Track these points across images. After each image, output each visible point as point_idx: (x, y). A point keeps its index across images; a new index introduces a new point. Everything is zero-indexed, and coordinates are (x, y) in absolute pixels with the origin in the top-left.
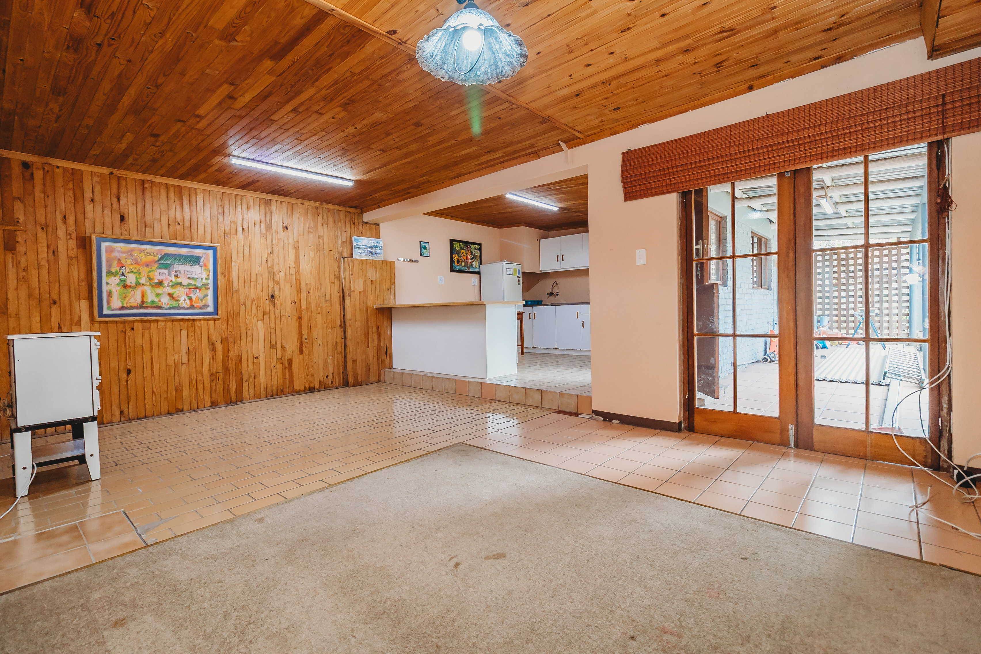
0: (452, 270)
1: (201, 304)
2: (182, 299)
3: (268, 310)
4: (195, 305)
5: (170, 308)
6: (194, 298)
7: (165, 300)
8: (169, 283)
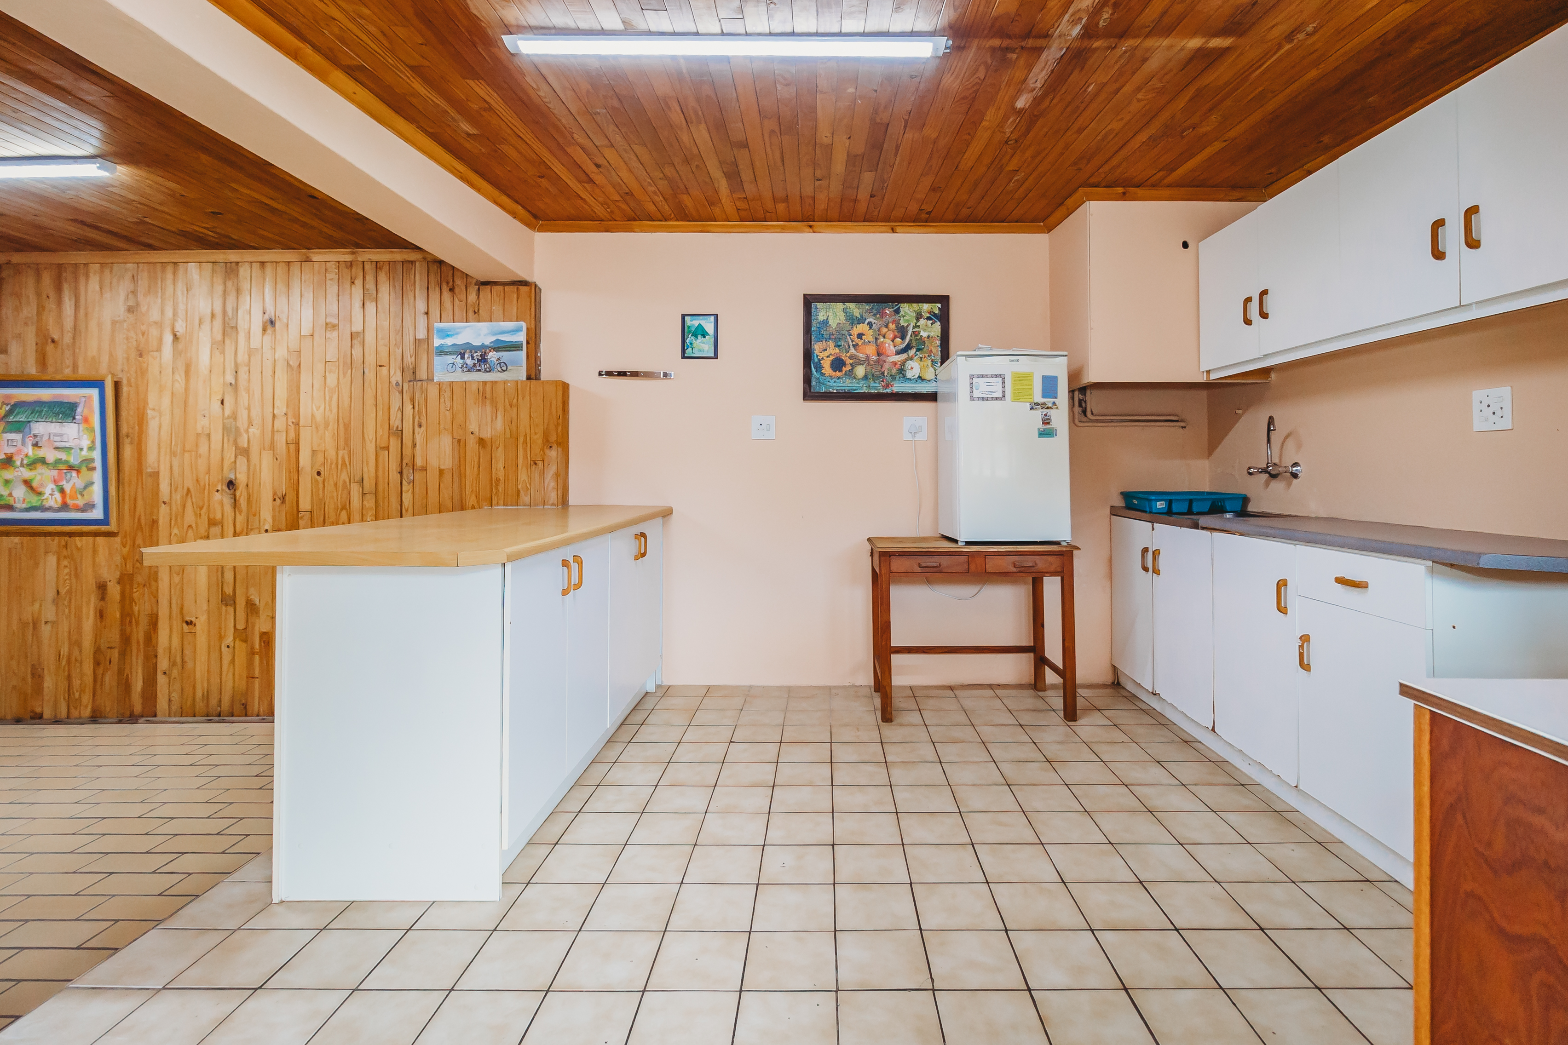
0: (810, 394)
1: (80, 502)
2: (47, 491)
3: (219, 516)
4: (70, 502)
5: (27, 510)
6: (68, 488)
7: (20, 492)
8: (22, 460)
